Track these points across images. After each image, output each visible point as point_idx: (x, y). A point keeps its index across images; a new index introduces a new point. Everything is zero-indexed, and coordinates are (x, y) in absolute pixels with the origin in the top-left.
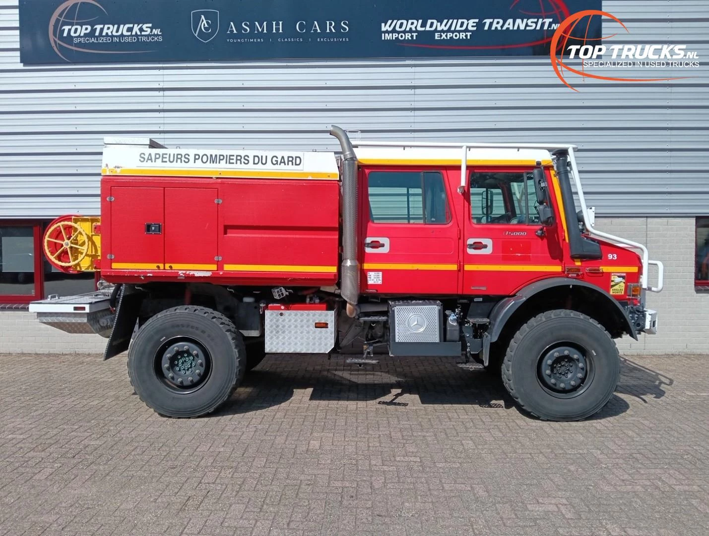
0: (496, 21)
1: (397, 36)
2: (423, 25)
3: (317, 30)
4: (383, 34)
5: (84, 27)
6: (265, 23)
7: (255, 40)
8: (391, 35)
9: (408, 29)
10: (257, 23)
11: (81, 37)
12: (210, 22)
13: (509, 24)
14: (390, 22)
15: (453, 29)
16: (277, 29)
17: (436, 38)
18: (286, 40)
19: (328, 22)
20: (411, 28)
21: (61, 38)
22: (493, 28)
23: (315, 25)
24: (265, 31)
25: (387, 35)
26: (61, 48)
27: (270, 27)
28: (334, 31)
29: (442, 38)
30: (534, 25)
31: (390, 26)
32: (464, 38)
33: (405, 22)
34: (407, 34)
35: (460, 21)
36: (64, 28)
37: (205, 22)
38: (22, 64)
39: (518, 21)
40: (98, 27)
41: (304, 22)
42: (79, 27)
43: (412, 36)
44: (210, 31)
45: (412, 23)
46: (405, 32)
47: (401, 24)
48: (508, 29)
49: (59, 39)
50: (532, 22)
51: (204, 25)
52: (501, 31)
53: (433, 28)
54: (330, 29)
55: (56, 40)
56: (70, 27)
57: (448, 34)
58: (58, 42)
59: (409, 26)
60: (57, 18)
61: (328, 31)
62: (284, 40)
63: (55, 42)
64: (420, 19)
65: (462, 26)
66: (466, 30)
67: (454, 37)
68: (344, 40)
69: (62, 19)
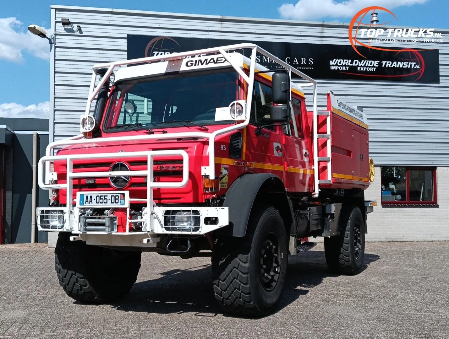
0: (388, 62)
1: (338, 68)
2: (352, 63)
3: (296, 63)
4: (331, 67)
5: (166, 53)
6: (268, 58)
8: (335, 67)
9: (344, 64)
10: (264, 57)
13: (395, 64)
14: (334, 60)
15: (367, 65)
17: (358, 70)
19: (302, 59)
20: (345, 64)
22: (387, 66)
23: (295, 60)
24: (269, 62)
25: (333, 67)
28: (305, 63)
29: (361, 70)
30: (407, 65)
31: (335, 62)
32: (373, 70)
33: (342, 60)
34: (343, 67)
35: (370, 61)
36: (154, 52)
39: (399, 63)
41: (290, 58)
42: (163, 53)
43: (346, 68)
45: (346, 62)
46: (342, 66)
47: (340, 62)
48: (394, 67)
50: (406, 64)
52: (391, 67)
53: (357, 65)
54: (303, 62)
56: (158, 52)
57: (364, 68)
59: (344, 63)
60: (150, 47)
61: (302, 63)
62: (279, 67)
64: (350, 59)
65: (371, 64)
66: (373, 67)
67: (367, 70)
68: (311, 69)
69: (153, 47)
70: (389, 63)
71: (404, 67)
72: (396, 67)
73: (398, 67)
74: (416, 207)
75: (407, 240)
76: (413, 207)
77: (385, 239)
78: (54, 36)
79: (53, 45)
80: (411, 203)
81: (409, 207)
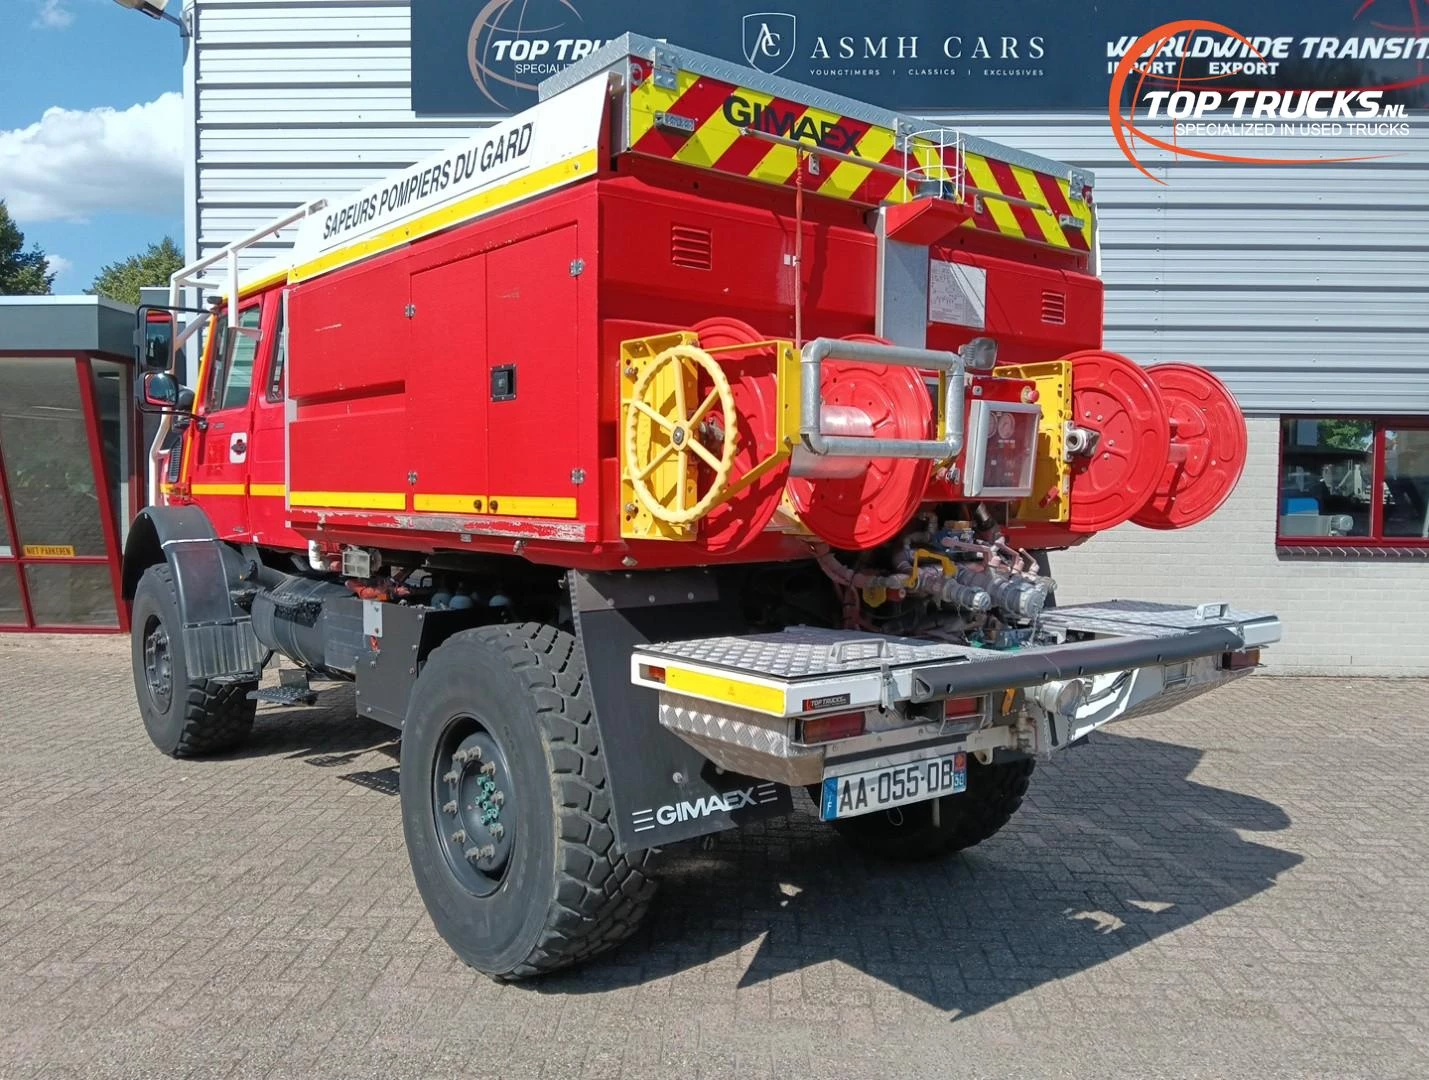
0: (1326, 41)
3: (983, 54)
4: (1110, 64)
5: (536, 43)
6: (884, 40)
7: (864, 72)
10: (868, 40)
11: (531, 62)
12: (778, 36)
13: (1351, 48)
14: (1123, 39)
16: (907, 52)
18: (924, 72)
19: (1005, 39)
21: (491, 63)
22: (1320, 55)
23: (980, 44)
24: (884, 56)
26: (490, 83)
27: (892, 47)
28: (1015, 56)
30: (1398, 50)
31: (1123, 48)
36: (496, 44)
37: (768, 35)
38: (414, 112)
39: (1369, 42)
40: (564, 44)
41: (959, 39)
42: (526, 44)
44: (778, 53)
48: (1348, 56)
49: (487, 66)
50: (1395, 45)
51: (767, 42)
52: (1335, 60)
54: (1008, 52)
55: (482, 67)
56: (509, 43)
58: (486, 70)
60: (484, 26)
61: (1004, 56)
62: (920, 72)
63: (480, 71)
68: (1034, 73)
69: (493, 27)
70: (1330, 45)
71: (1387, 56)
72: (1354, 56)
73: (1363, 55)
74: (1405, 558)
75: (1360, 673)
76: (1392, 558)
77: (1279, 668)
78: (192, 11)
79: (192, 40)
80: (1386, 544)
81: (1379, 557)
